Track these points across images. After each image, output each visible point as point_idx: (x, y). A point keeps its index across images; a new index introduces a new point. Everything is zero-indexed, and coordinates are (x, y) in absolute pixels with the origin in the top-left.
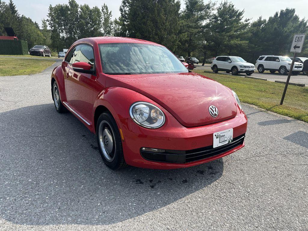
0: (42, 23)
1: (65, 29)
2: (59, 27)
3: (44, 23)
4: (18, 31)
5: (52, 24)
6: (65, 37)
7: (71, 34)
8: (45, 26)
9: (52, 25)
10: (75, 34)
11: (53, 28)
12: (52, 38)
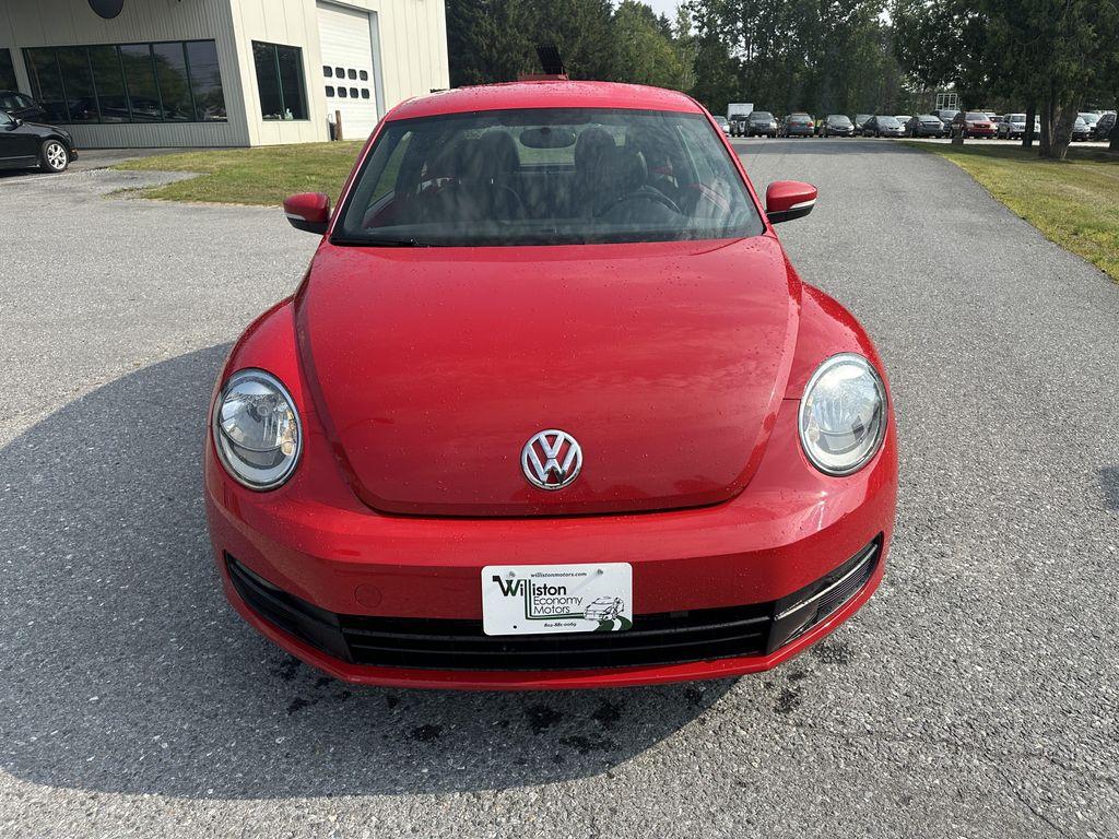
0: (677, 16)
1: (745, 30)
2: (724, 24)
3: (683, 15)
4: (600, 51)
5: (704, 16)
6: (743, 59)
7: (763, 45)
8: (684, 27)
9: (702, 22)
10: (778, 45)
11: (705, 30)
12: (699, 66)
